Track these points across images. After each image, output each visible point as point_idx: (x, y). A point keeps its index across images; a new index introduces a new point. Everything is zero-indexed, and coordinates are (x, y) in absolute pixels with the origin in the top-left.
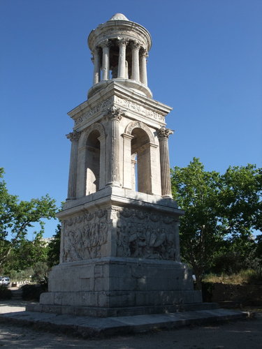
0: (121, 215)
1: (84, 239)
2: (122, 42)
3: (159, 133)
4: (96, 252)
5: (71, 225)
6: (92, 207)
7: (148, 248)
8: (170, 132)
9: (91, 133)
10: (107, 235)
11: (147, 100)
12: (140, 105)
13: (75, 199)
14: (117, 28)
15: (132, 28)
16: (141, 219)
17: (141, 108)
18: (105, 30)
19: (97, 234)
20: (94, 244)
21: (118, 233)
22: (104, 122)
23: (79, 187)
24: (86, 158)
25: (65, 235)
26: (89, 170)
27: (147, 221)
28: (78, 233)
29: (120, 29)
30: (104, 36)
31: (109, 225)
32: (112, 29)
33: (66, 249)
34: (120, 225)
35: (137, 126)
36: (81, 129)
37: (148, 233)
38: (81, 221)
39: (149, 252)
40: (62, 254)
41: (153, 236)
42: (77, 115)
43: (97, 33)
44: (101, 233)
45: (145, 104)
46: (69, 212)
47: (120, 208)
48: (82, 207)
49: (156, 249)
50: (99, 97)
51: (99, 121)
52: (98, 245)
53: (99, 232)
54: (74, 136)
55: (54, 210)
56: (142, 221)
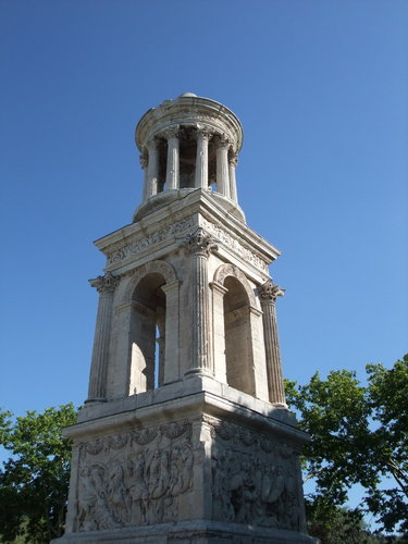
0: (218, 432)
1: (130, 482)
2: (203, 132)
3: (261, 291)
4: (161, 511)
5: (97, 453)
6: (154, 417)
7: (259, 504)
8: (280, 292)
9: (143, 280)
10: (191, 475)
11: (246, 231)
12: (235, 239)
13: (106, 401)
14: (196, 110)
15: (218, 113)
16: (247, 445)
17: (236, 243)
18: (174, 110)
19: (164, 473)
20: (158, 492)
21: (214, 472)
22: (173, 260)
23: (114, 378)
24: (131, 325)
25: (79, 475)
26: (135, 348)
27: (257, 451)
28: (115, 470)
29: (200, 113)
30: (171, 120)
31: (196, 454)
32: (187, 111)
33: (84, 504)
34: (215, 454)
35: (230, 274)
36: (123, 271)
37: (259, 474)
38: (123, 446)
39: (261, 512)
40: (71, 513)
41: (267, 479)
42: (113, 247)
43: (159, 115)
44: (174, 471)
45: (243, 237)
46: (97, 424)
47: (215, 420)
48: (130, 417)
49: (271, 508)
50: (166, 215)
51: (162, 258)
52: (166, 494)
53: (168, 467)
54: (107, 284)
55: (8, 430)
56: (248, 450)
